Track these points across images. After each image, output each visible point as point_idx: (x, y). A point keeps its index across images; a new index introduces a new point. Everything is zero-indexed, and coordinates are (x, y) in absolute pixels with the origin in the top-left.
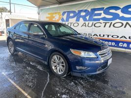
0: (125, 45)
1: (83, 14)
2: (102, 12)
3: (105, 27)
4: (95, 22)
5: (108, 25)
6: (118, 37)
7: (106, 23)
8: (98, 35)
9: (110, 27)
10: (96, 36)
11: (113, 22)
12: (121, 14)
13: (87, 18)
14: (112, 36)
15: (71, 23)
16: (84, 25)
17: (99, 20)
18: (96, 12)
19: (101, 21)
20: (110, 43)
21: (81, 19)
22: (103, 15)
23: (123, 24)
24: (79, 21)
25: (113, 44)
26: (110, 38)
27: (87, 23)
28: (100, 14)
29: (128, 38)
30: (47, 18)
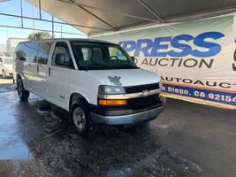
0: (203, 95)
1: (144, 45)
2: (169, 43)
3: (172, 65)
4: (160, 58)
5: (177, 63)
6: (191, 82)
7: (174, 60)
8: (165, 78)
9: (179, 65)
10: (162, 80)
11: (184, 58)
12: (194, 47)
13: (150, 51)
14: (183, 81)
16: (145, 62)
17: (164, 54)
18: (162, 43)
19: (168, 57)
20: (181, 91)
21: (141, 53)
22: (170, 48)
23: (196, 62)
24: (137, 56)
25: (186, 92)
26: (181, 83)
27: (149, 59)
28: (166, 47)
29: (205, 83)
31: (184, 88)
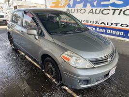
3: (113, 14)
4: (102, 9)
5: (117, 12)
6: (128, 26)
7: (115, 10)
8: (106, 24)
9: (119, 14)
10: (104, 25)
14: (121, 25)
15: (78, 9)
16: (91, 12)
17: (107, 6)
19: (110, 7)
20: (118, 33)
21: (88, 5)
25: (122, 33)
26: (119, 26)
27: (94, 9)
30: (53, 3)
31: (120, 30)
